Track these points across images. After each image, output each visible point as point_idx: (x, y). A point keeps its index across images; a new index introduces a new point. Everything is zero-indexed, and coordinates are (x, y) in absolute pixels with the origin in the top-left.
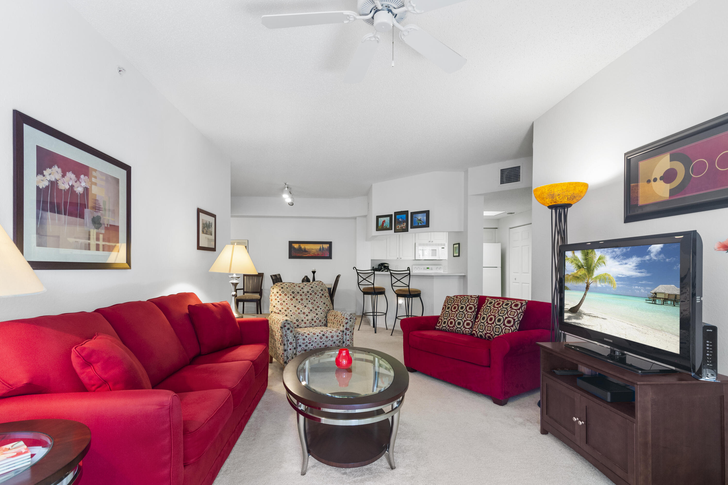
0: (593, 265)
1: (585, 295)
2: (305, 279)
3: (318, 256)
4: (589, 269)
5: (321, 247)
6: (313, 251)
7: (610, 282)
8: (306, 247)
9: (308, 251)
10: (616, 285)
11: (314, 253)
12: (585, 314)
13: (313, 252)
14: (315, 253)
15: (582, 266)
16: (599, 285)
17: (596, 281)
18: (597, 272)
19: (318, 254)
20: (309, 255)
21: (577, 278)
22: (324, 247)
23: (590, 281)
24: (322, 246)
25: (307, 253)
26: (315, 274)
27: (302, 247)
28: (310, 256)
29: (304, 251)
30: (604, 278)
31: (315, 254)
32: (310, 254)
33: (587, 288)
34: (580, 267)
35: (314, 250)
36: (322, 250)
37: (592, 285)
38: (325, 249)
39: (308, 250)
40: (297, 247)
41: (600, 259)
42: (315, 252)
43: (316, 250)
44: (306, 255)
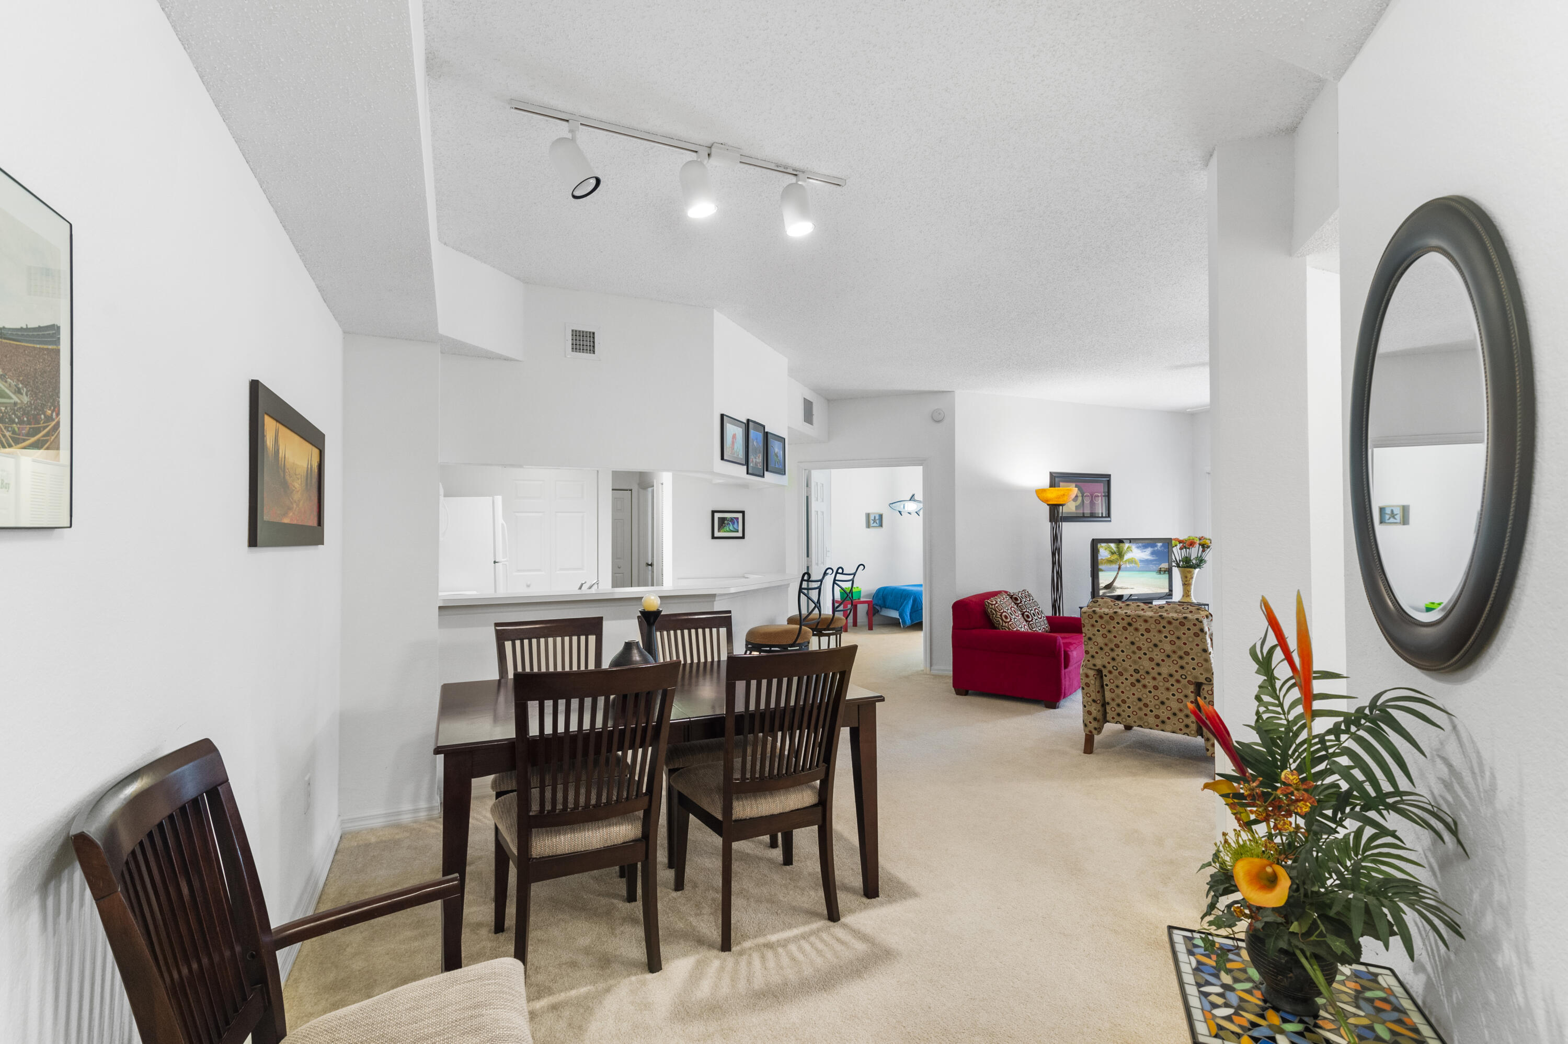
0: (1124, 552)
1: (1118, 573)
4: (1121, 555)
7: (1136, 563)
10: (1140, 565)
12: (1118, 588)
15: (1115, 553)
16: (1128, 566)
17: (1126, 563)
18: (1126, 557)
21: (1110, 561)
23: (1121, 563)
30: (1131, 561)
33: (1119, 568)
34: (1113, 553)
37: (1123, 566)
41: (1128, 548)
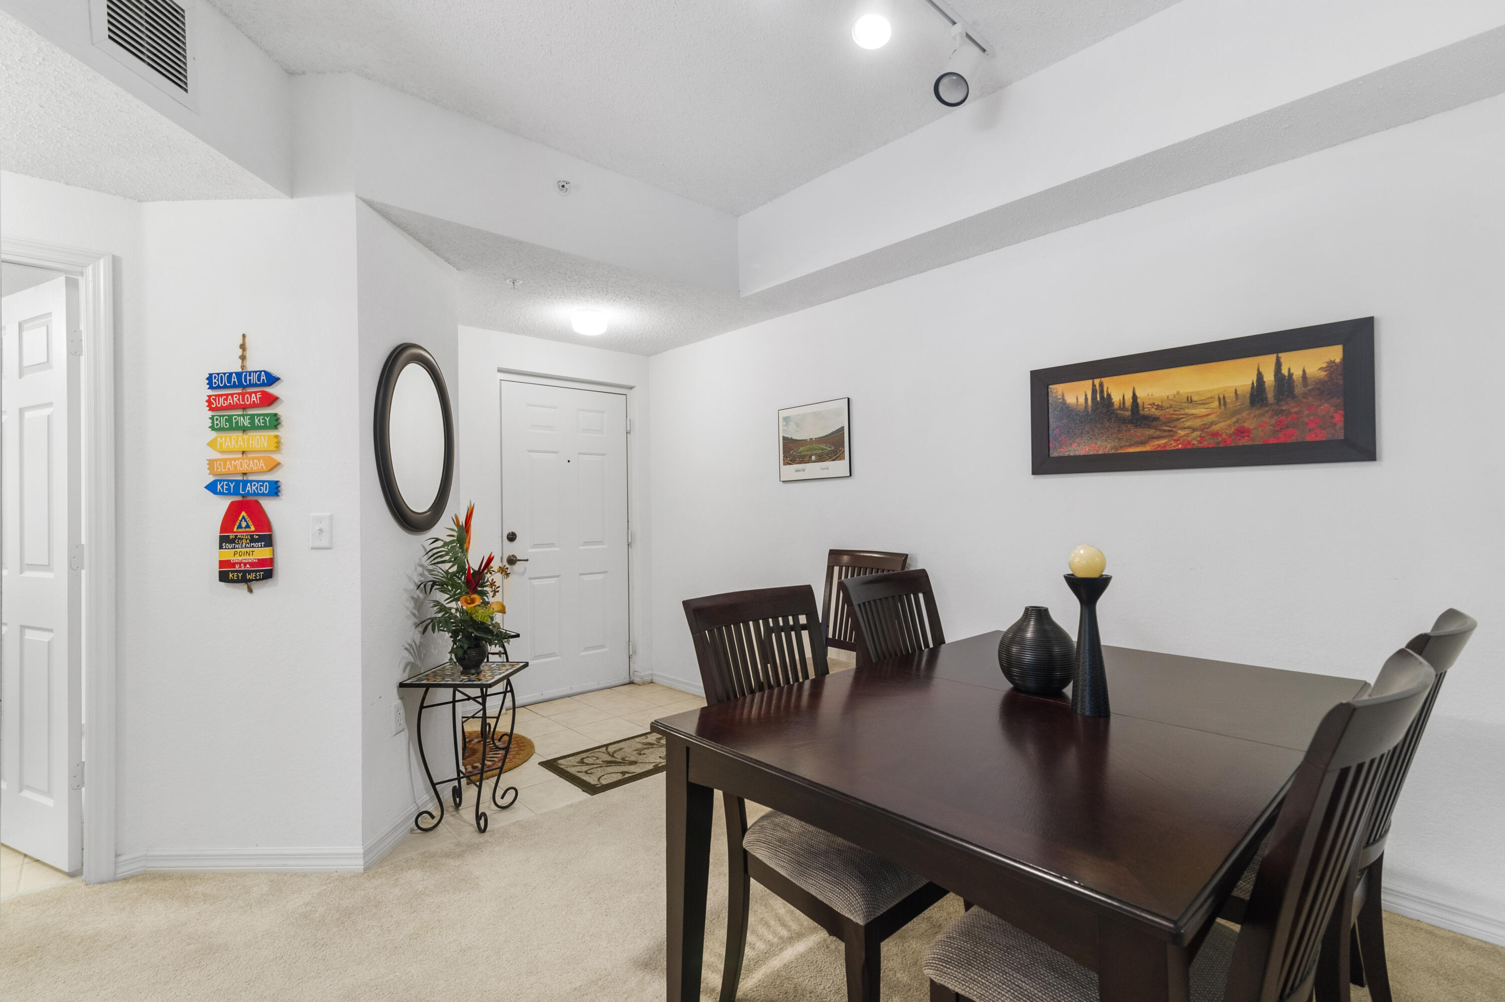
2: (1029, 634)
3: (1245, 442)
5: (1269, 378)
6: (1195, 417)
8: (1138, 394)
9: (1156, 419)
11: (1203, 428)
13: (1197, 423)
14: (1216, 428)
19: (1241, 432)
20: (1163, 441)
22: (1297, 373)
24: (1278, 365)
25: (1151, 432)
26: (1103, 605)
27: (1116, 398)
28: (1173, 445)
29: (1123, 421)
31: (1216, 434)
32: (1171, 434)
35: (1203, 403)
36: (1270, 395)
38: (1299, 390)
39: (1159, 407)
40: (1082, 400)
42: (1213, 418)
43: (1222, 401)
44: (1143, 443)
